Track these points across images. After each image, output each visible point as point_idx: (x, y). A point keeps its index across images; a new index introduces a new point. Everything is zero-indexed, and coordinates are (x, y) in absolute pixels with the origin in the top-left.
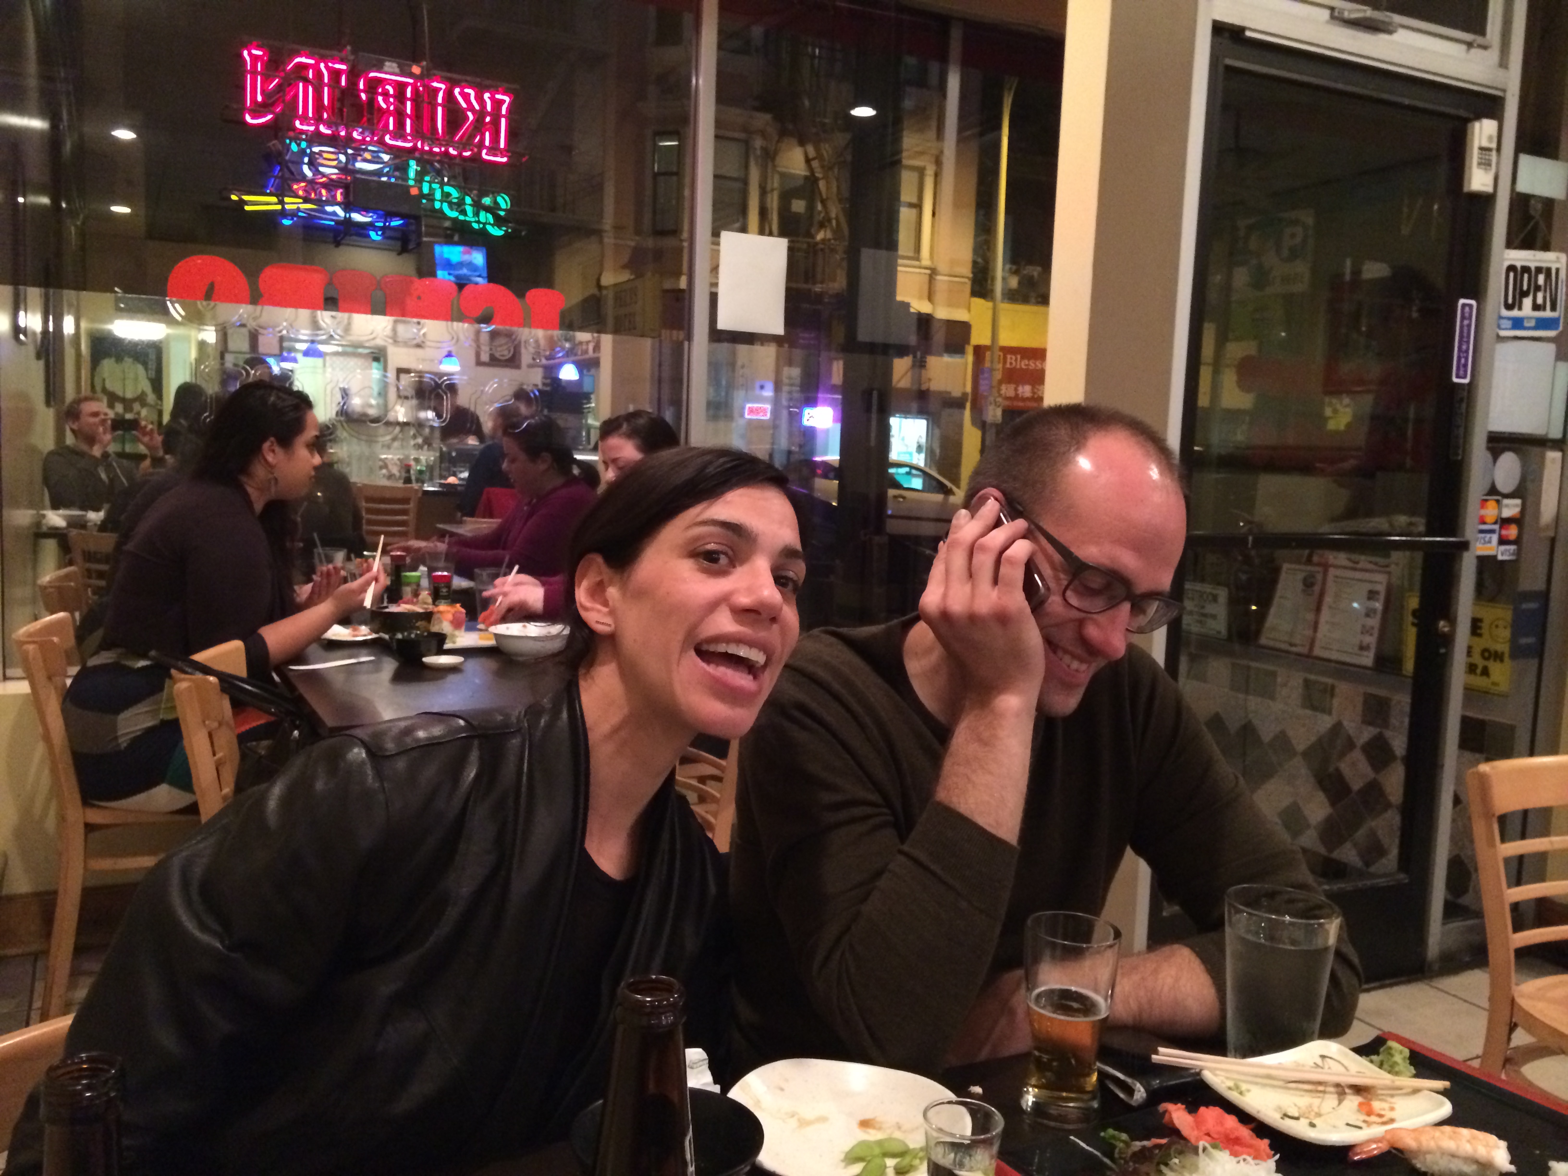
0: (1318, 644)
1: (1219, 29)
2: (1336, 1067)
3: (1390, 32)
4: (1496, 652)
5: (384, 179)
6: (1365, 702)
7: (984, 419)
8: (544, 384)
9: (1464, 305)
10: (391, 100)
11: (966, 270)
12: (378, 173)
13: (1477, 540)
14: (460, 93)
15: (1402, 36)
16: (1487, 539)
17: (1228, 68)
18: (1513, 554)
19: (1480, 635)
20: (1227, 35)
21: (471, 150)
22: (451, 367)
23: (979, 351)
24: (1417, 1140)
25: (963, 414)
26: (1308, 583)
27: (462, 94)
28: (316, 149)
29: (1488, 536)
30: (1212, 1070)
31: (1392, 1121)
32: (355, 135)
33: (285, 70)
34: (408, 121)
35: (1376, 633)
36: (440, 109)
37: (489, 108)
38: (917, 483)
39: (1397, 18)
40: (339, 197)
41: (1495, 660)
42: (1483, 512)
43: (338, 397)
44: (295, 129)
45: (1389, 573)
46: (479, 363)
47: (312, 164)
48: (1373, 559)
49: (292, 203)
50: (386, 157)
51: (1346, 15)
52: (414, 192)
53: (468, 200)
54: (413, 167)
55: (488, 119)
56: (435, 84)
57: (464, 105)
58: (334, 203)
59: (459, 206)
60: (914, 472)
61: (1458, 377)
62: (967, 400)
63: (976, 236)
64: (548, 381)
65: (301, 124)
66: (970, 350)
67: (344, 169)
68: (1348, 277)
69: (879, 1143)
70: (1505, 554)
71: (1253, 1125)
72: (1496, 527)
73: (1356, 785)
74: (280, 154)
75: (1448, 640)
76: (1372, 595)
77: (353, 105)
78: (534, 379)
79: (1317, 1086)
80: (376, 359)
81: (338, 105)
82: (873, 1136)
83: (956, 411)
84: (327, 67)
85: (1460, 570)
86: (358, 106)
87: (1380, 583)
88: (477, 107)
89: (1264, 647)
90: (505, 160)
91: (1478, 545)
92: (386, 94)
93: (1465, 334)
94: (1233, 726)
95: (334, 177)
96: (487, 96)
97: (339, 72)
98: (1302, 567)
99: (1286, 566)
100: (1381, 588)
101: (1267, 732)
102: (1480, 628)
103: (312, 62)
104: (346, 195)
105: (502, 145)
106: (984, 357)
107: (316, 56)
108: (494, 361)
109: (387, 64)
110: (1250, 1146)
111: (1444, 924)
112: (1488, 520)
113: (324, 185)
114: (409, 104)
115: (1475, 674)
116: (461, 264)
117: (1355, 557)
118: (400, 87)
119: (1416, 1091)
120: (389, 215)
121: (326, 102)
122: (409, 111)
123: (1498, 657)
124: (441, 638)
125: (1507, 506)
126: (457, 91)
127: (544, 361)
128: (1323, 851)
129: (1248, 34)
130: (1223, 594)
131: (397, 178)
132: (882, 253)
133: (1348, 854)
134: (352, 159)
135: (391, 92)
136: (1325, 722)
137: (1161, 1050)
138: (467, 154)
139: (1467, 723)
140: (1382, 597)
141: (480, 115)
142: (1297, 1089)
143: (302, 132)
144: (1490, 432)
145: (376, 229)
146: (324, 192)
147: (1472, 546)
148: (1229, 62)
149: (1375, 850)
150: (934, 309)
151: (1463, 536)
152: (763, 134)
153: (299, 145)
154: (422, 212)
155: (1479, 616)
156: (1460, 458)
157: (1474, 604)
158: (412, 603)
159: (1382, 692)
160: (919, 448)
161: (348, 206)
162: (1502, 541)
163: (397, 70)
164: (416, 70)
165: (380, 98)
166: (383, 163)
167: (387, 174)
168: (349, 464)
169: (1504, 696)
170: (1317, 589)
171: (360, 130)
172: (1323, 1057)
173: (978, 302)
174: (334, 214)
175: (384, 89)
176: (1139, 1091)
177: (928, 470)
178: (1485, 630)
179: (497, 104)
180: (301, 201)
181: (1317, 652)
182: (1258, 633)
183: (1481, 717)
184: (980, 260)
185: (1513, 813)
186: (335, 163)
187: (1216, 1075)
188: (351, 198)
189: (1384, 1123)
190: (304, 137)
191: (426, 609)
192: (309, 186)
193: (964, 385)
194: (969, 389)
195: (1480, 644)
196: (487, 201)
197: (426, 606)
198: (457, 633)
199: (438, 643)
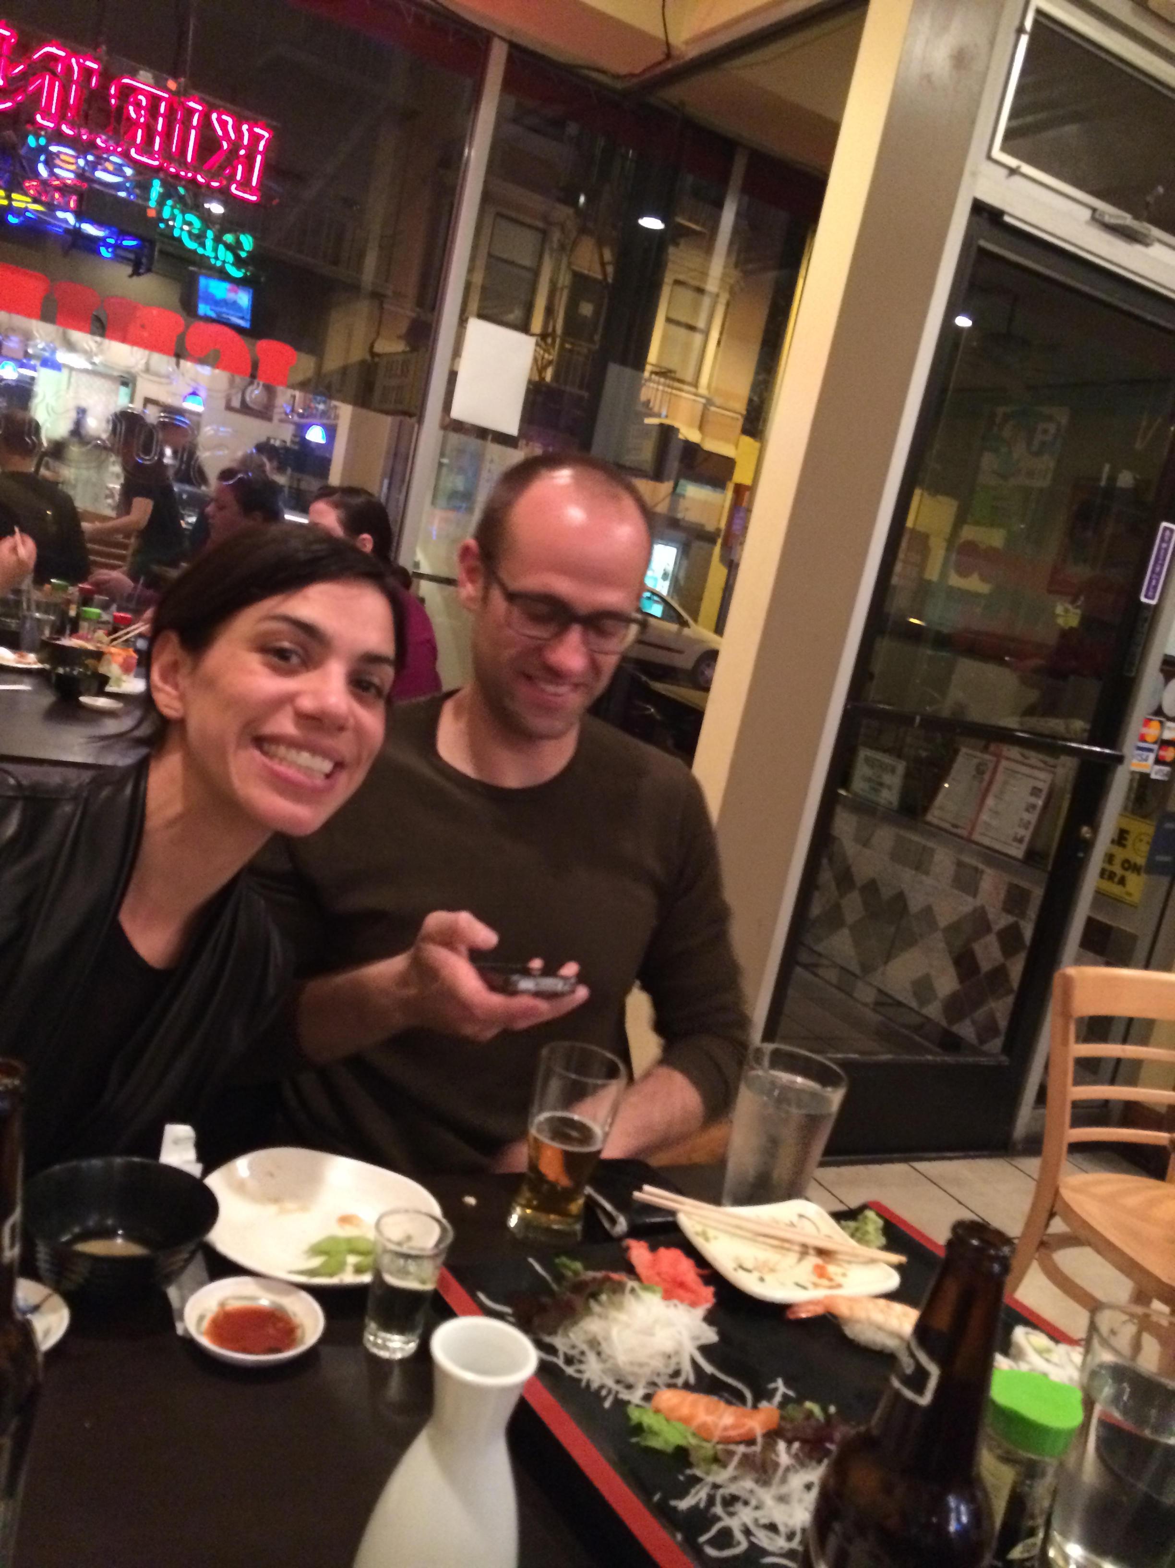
0: (979, 829)
1: (979, 208)
2: (809, 1228)
3: (1147, 245)
4: (1135, 864)
5: (122, 194)
6: (1009, 892)
7: (732, 557)
8: (293, 442)
9: (1166, 529)
10: (143, 112)
11: (741, 406)
12: (118, 187)
13: (1133, 757)
14: (217, 119)
15: (1157, 251)
16: (1144, 757)
17: (982, 251)
18: (1166, 775)
19: (1124, 846)
20: (985, 215)
21: (220, 182)
22: (194, 405)
23: (739, 490)
24: (851, 1309)
25: (712, 550)
26: (980, 771)
27: (219, 120)
28: (54, 149)
29: (1145, 754)
30: (688, 1214)
31: (839, 1286)
32: (99, 141)
33: (30, 58)
34: (158, 139)
35: (1031, 828)
36: (193, 132)
37: (246, 142)
38: (657, 610)
39: (1156, 232)
40: (72, 204)
41: (1133, 871)
42: (1144, 730)
43: (73, 415)
44: (34, 122)
45: (1054, 773)
46: (229, 408)
47: (49, 164)
48: (1041, 756)
49: (20, 201)
50: (129, 172)
51: (1107, 219)
52: (152, 214)
53: (210, 234)
54: (157, 188)
55: (242, 152)
56: (192, 104)
57: (220, 133)
58: (66, 209)
59: (199, 238)
60: (656, 598)
61: (1146, 596)
62: (719, 536)
63: (757, 373)
64: (297, 440)
65: (43, 118)
66: (730, 487)
67: (81, 175)
68: (1103, 483)
69: (349, 1240)
70: (1158, 773)
71: (706, 1272)
72: (1155, 747)
73: (986, 966)
74: (14, 147)
75: (1088, 846)
76: (1035, 791)
77: (101, 110)
78: (283, 435)
79: (782, 1244)
80: (125, 384)
81: (85, 106)
82: (348, 1232)
83: (705, 545)
84: (78, 63)
85: (1112, 781)
86: (105, 110)
87: (1043, 780)
88: (233, 136)
89: (929, 824)
90: (254, 198)
91: (1135, 761)
92: (138, 106)
93: (1161, 557)
94: (886, 893)
95: (69, 182)
96: (245, 127)
97: (90, 72)
98: (979, 754)
99: (964, 750)
100: (1044, 786)
101: (915, 904)
102: (1126, 839)
103: (62, 54)
104: (79, 202)
105: (254, 183)
106: (743, 495)
107: (69, 50)
108: (245, 409)
109: (141, 72)
110: (692, 1291)
111: (1035, 1108)
112: (1148, 739)
113: (57, 189)
114: (161, 120)
115: (1113, 882)
116: (224, 303)
117: (1027, 752)
118: (154, 100)
119: (873, 1261)
120: (122, 234)
121: (72, 102)
122: (160, 128)
123: (1136, 869)
124: (104, 680)
125: (1169, 728)
126: (214, 116)
127: (296, 418)
128: (944, 1023)
129: (1007, 219)
130: (901, 767)
131: (137, 196)
132: (628, 372)
133: (966, 1030)
134: (94, 166)
135: (144, 103)
136: (967, 905)
137: (647, 1188)
138: (215, 184)
139: (1091, 924)
140: (1044, 795)
141: (236, 145)
142: (764, 1243)
143: (42, 127)
144: (1166, 655)
145: (107, 246)
146: (57, 196)
147: (1126, 761)
148: (983, 243)
149: (988, 1030)
150: (703, 439)
151: (1120, 750)
152: (563, 228)
153: (37, 140)
154: (157, 237)
155: (1125, 826)
156: (1133, 674)
157: (1121, 815)
158: (86, 639)
159: (1025, 884)
160: (665, 576)
161: (80, 216)
162: (1159, 761)
163: (151, 81)
164: (172, 85)
165: (131, 108)
166: (125, 176)
167: (127, 190)
168: (74, 487)
169: (1134, 906)
170: (987, 777)
171: (104, 137)
172: (801, 1216)
173: (747, 440)
174: (65, 221)
175: (136, 99)
176: (621, 1224)
177: (669, 600)
178: (1129, 843)
179: (255, 138)
180: (29, 200)
181: (976, 837)
182: (926, 809)
183: (1109, 922)
184: (756, 398)
185: (1120, 1018)
186: (73, 167)
187: (690, 1218)
188: (84, 208)
189: (831, 1287)
190: (43, 133)
191: (98, 647)
192: (41, 187)
193: (719, 520)
194: (723, 525)
195: (1121, 854)
196: (229, 238)
197: (99, 645)
198: (124, 677)
199: (100, 684)
